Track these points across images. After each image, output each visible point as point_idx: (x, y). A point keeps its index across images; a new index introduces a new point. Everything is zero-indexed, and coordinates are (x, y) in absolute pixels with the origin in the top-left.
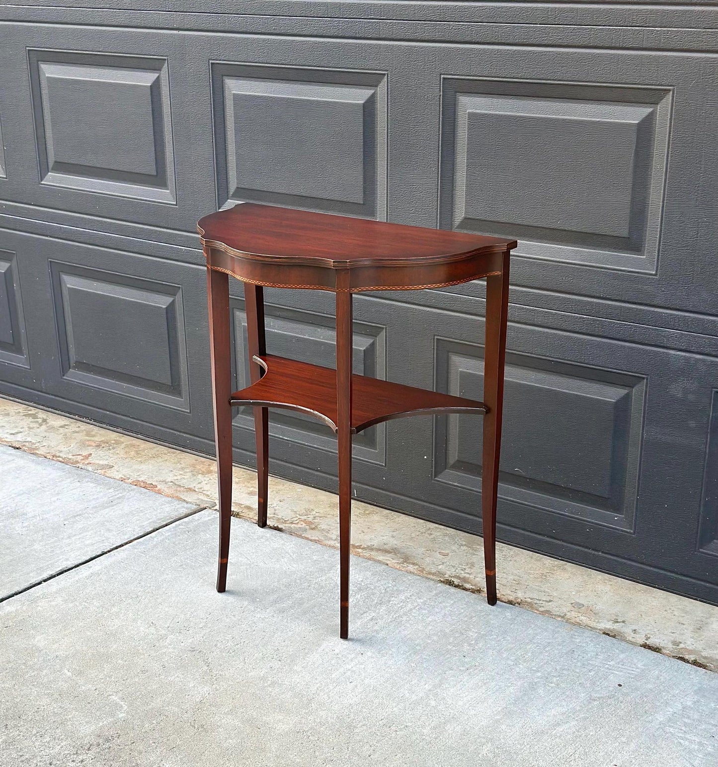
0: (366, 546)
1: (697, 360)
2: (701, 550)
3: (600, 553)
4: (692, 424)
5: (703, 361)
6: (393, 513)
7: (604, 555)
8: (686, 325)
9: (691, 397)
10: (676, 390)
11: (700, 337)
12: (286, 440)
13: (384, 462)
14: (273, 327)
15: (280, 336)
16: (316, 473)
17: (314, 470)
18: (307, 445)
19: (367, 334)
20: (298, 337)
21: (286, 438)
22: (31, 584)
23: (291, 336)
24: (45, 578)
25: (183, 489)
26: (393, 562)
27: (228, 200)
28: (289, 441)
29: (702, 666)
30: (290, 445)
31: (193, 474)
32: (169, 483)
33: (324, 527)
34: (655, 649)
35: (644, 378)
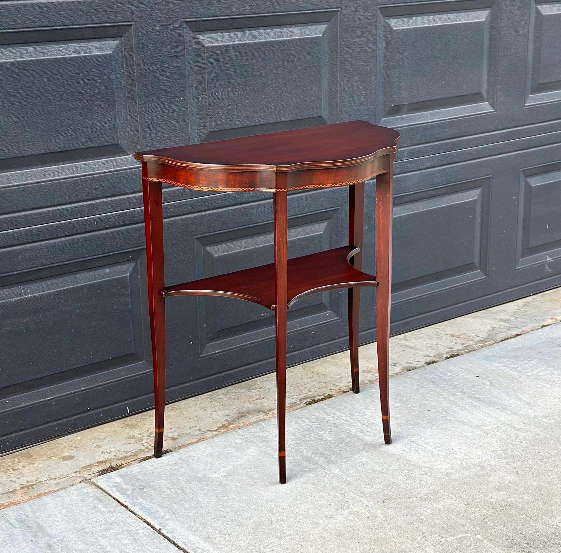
6: (168, 406)
7: (323, 344)
14: (26, 293)
15: (35, 299)
16: (85, 414)
17: (83, 412)
18: (74, 393)
19: (129, 261)
20: (57, 292)
21: (48, 399)
23: (49, 293)
25: (23, 491)
26: (262, 416)
28: (52, 399)
29: (457, 355)
30: (54, 403)
33: (175, 434)
34: (435, 362)
35: (338, 209)
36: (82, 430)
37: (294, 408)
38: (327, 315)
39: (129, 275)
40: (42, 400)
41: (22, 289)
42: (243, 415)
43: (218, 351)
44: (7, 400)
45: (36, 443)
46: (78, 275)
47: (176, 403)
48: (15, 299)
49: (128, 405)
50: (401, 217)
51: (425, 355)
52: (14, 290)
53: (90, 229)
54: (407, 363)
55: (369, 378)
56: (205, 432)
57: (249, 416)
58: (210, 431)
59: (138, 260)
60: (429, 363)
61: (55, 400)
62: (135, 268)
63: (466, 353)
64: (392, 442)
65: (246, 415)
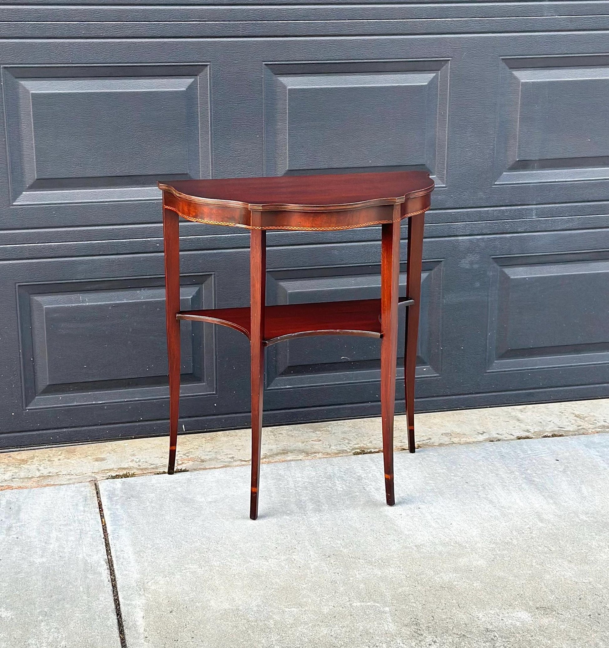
1: (478, 240)
2: (488, 371)
5: (482, 239)
6: (227, 431)
9: (476, 266)
10: (465, 264)
13: (215, 390)
14: (83, 302)
15: (93, 307)
16: (137, 424)
17: (136, 422)
18: (127, 401)
19: (192, 284)
20: (114, 304)
21: (101, 402)
22: (109, 581)
23: (107, 304)
24: (109, 573)
25: (38, 479)
26: (301, 457)
27: (24, 193)
28: (104, 403)
29: (561, 436)
30: (106, 408)
31: (15, 467)
32: (13, 480)
33: (208, 457)
34: (528, 438)
35: (441, 261)
36: (134, 438)
37: (340, 455)
38: (425, 369)
39: (191, 298)
40: (94, 402)
41: (81, 296)
42: (285, 452)
43: (288, 387)
44: (60, 396)
45: (86, 442)
46: (138, 292)
47: (237, 431)
48: (72, 305)
49: (183, 423)
50: (526, 278)
51: (526, 429)
52: (73, 296)
53: (151, 250)
54: (498, 434)
55: (441, 441)
56: (235, 461)
57: (290, 454)
58: (241, 460)
59: (203, 285)
60: (519, 438)
61: (107, 404)
62: (199, 293)
63: (572, 435)
64: (394, 504)
65: (287, 453)
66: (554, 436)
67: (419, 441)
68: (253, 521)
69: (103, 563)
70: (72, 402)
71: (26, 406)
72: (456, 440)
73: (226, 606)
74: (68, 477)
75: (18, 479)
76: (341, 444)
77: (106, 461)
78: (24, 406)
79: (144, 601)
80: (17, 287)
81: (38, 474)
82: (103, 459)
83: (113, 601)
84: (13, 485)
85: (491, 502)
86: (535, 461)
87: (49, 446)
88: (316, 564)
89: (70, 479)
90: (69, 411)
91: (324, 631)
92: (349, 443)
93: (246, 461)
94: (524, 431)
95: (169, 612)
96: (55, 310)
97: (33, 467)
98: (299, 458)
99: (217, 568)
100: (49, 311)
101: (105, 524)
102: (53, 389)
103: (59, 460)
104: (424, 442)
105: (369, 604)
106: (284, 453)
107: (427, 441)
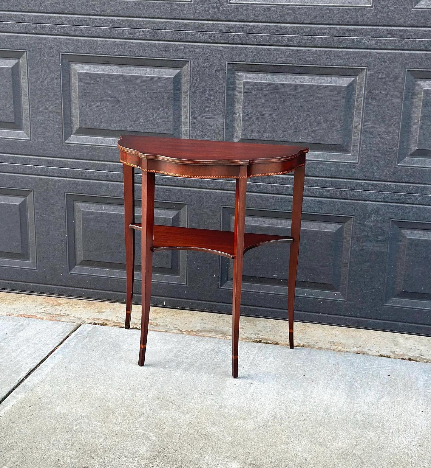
0: (195, 331)
1: (382, 205)
2: (385, 304)
3: (326, 315)
4: (380, 239)
5: (386, 205)
6: (192, 311)
7: (328, 315)
8: (375, 188)
9: (379, 225)
10: (370, 222)
11: (383, 193)
12: (113, 278)
13: (186, 282)
14: (105, 210)
15: (110, 215)
16: (135, 295)
19: (174, 209)
21: (113, 277)
22: (19, 380)
23: (119, 214)
24: (25, 376)
25: (55, 316)
26: (218, 336)
27: (72, 136)
28: (115, 278)
29: (414, 361)
30: (116, 281)
31: (51, 307)
32: (42, 313)
33: (162, 324)
34: (387, 357)
35: (352, 217)
37: (244, 340)
38: (335, 294)
39: (172, 218)
40: (109, 276)
41: (104, 207)
44: (90, 268)
47: (198, 312)
48: (98, 211)
49: (165, 300)
50: (420, 239)
51: (394, 351)
52: (99, 206)
54: (369, 350)
55: (323, 346)
56: (175, 330)
57: (213, 333)
58: (179, 330)
59: (181, 210)
60: (381, 356)
61: (118, 279)
62: (178, 215)
63: (425, 362)
64: (237, 377)
65: (212, 332)
66: (410, 359)
67: (307, 343)
68: (140, 367)
69: (28, 370)
70: (97, 273)
71: (69, 271)
72: (333, 347)
73: (64, 411)
74: (71, 318)
75: (44, 313)
76: (253, 334)
77: (103, 314)
78: (68, 271)
79: (23, 396)
80: (66, 195)
81: (58, 313)
82: (102, 312)
83: (8, 392)
84: (38, 316)
85: (306, 391)
86: (371, 372)
87: (82, 299)
88: (145, 401)
89: (71, 320)
90: (95, 279)
91: (101, 440)
92: (259, 334)
93: (181, 331)
94: (391, 352)
95: (30, 406)
96: (88, 213)
97: (61, 308)
98: (216, 337)
99: (86, 389)
100: (84, 213)
101: (56, 349)
102: (86, 263)
103: (79, 308)
104: (310, 344)
105: (148, 432)
106: (210, 331)
107: (313, 344)
